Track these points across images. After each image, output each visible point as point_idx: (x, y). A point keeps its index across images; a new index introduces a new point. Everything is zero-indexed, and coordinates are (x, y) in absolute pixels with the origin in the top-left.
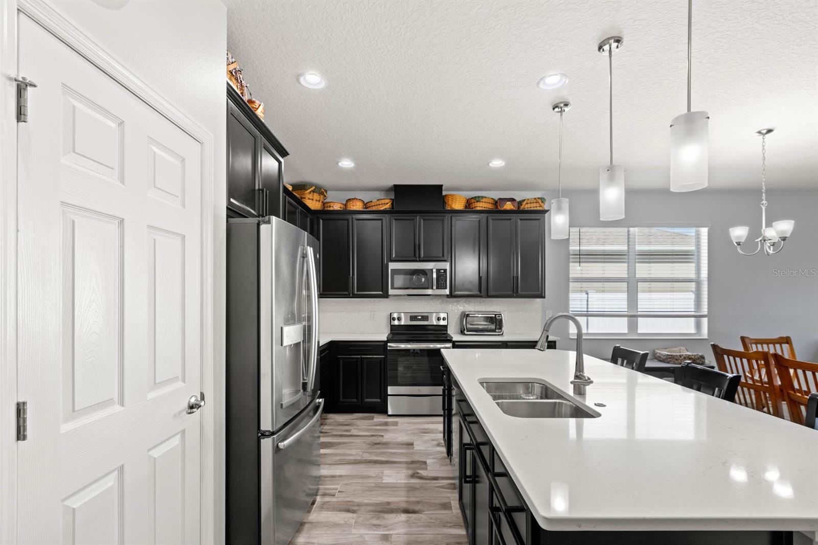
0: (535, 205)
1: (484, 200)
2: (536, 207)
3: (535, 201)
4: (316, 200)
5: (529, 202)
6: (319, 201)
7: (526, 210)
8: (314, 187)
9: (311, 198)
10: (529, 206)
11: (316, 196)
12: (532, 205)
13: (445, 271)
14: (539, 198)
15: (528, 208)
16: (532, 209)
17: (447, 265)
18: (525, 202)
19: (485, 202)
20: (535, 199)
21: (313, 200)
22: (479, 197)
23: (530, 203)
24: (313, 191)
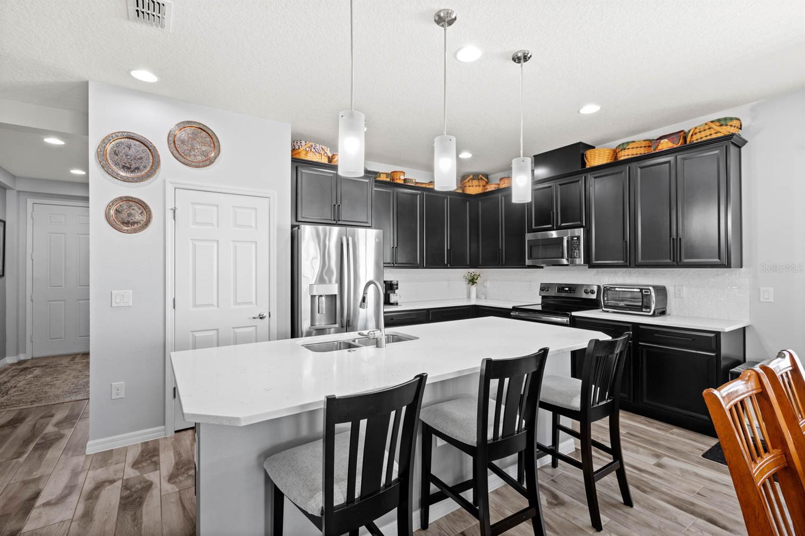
0: (708, 132)
1: (631, 146)
2: (711, 135)
3: (707, 127)
4: (476, 186)
5: (697, 130)
6: (479, 186)
7: (696, 143)
8: (472, 176)
9: (471, 185)
10: (698, 136)
11: (475, 182)
12: (703, 134)
13: (579, 238)
14: (712, 122)
15: (697, 140)
16: (704, 139)
17: (580, 232)
18: (690, 134)
19: (633, 148)
20: (706, 124)
21: (473, 186)
22: (623, 144)
23: (700, 132)
24: (472, 179)
